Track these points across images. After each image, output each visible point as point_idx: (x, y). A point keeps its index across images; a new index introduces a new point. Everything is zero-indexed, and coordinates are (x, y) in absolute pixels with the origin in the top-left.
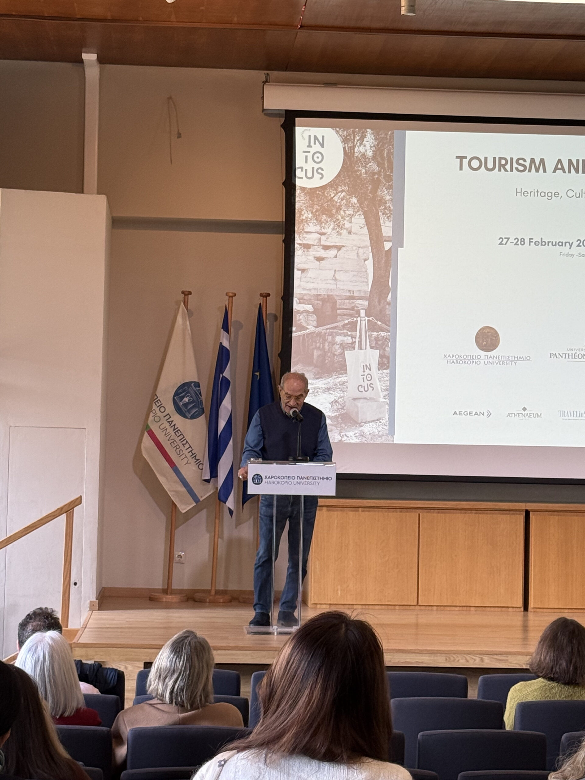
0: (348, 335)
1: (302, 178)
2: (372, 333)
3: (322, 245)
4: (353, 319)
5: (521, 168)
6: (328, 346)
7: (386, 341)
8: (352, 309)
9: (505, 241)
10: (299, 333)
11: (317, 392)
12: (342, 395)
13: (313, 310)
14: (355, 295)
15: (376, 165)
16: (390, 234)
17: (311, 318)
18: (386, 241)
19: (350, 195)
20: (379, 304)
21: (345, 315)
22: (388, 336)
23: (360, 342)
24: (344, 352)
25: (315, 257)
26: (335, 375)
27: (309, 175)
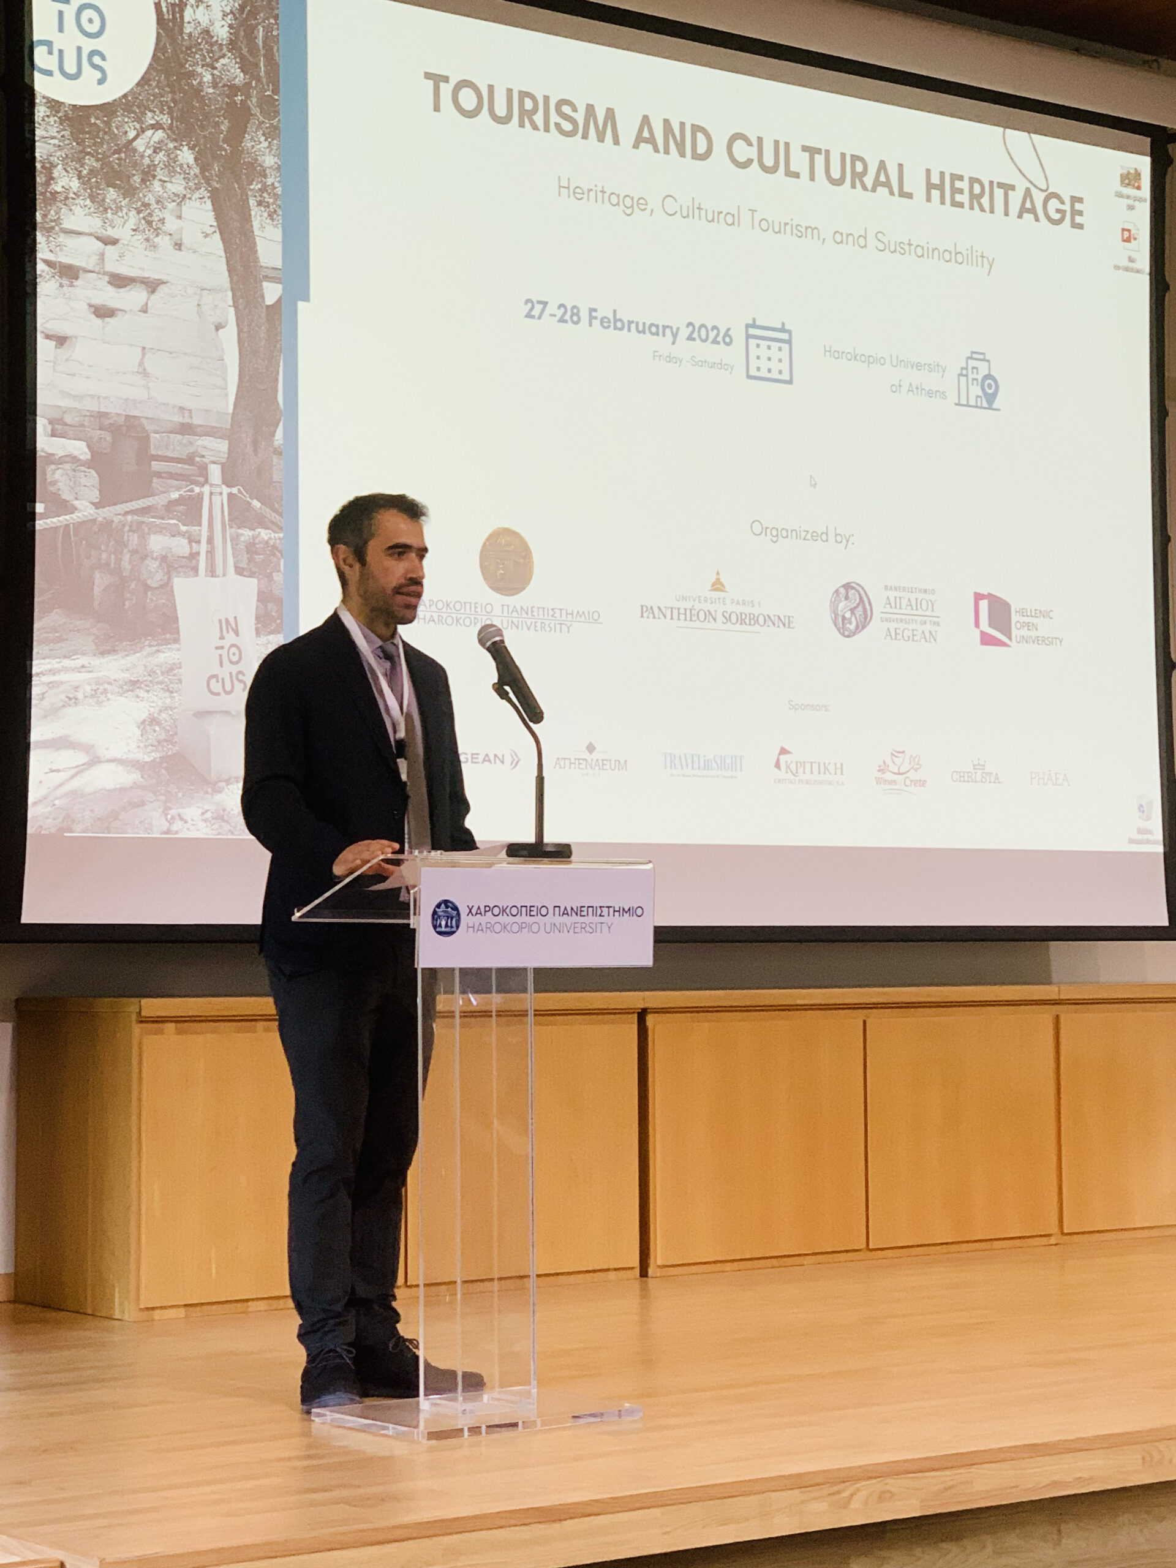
0: (179, 534)
1: (49, 73)
2: (240, 531)
3: (105, 273)
4: (192, 490)
5: (567, 126)
6: (130, 563)
7: (274, 555)
8: (190, 460)
9: (538, 308)
10: (55, 520)
11: (105, 691)
12: (168, 701)
13: (89, 457)
14: (197, 421)
15: (237, 66)
16: (279, 264)
17: (84, 481)
18: (267, 278)
19: (175, 140)
20: (255, 450)
21: (171, 476)
22: (278, 541)
23: (211, 552)
24: (169, 579)
25: (90, 306)
26: (150, 646)
27: (70, 68)
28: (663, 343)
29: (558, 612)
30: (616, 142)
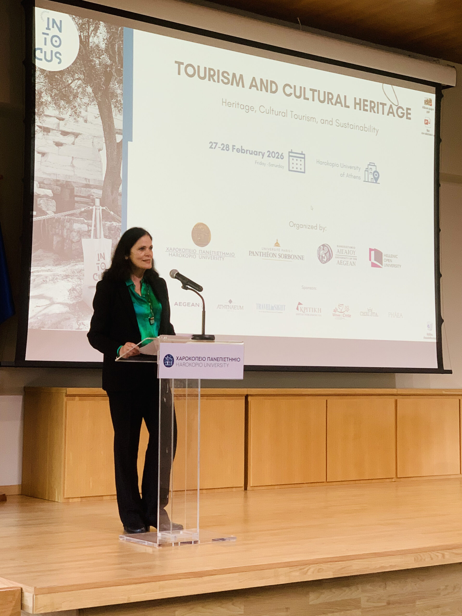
0: (84, 223)
1: (41, 60)
2: (106, 222)
3: (60, 131)
4: (89, 208)
5: (226, 81)
6: (67, 232)
7: (118, 231)
8: (88, 197)
9: (214, 145)
10: (40, 217)
11: (57, 279)
12: (79, 282)
13: (52, 195)
14: (91, 183)
15: (108, 58)
16: (121, 128)
17: (50, 204)
18: (117, 133)
19: (85, 84)
20: (112, 195)
21: (82, 202)
22: (119, 226)
23: (95, 230)
24: (80, 239)
25: (54, 142)
26: (73, 263)
27: (49, 58)
28: (259, 158)
29: (219, 253)
30: (243, 86)
